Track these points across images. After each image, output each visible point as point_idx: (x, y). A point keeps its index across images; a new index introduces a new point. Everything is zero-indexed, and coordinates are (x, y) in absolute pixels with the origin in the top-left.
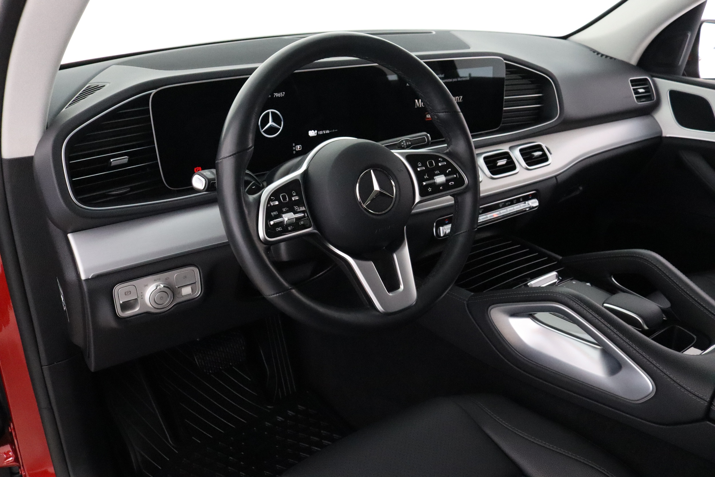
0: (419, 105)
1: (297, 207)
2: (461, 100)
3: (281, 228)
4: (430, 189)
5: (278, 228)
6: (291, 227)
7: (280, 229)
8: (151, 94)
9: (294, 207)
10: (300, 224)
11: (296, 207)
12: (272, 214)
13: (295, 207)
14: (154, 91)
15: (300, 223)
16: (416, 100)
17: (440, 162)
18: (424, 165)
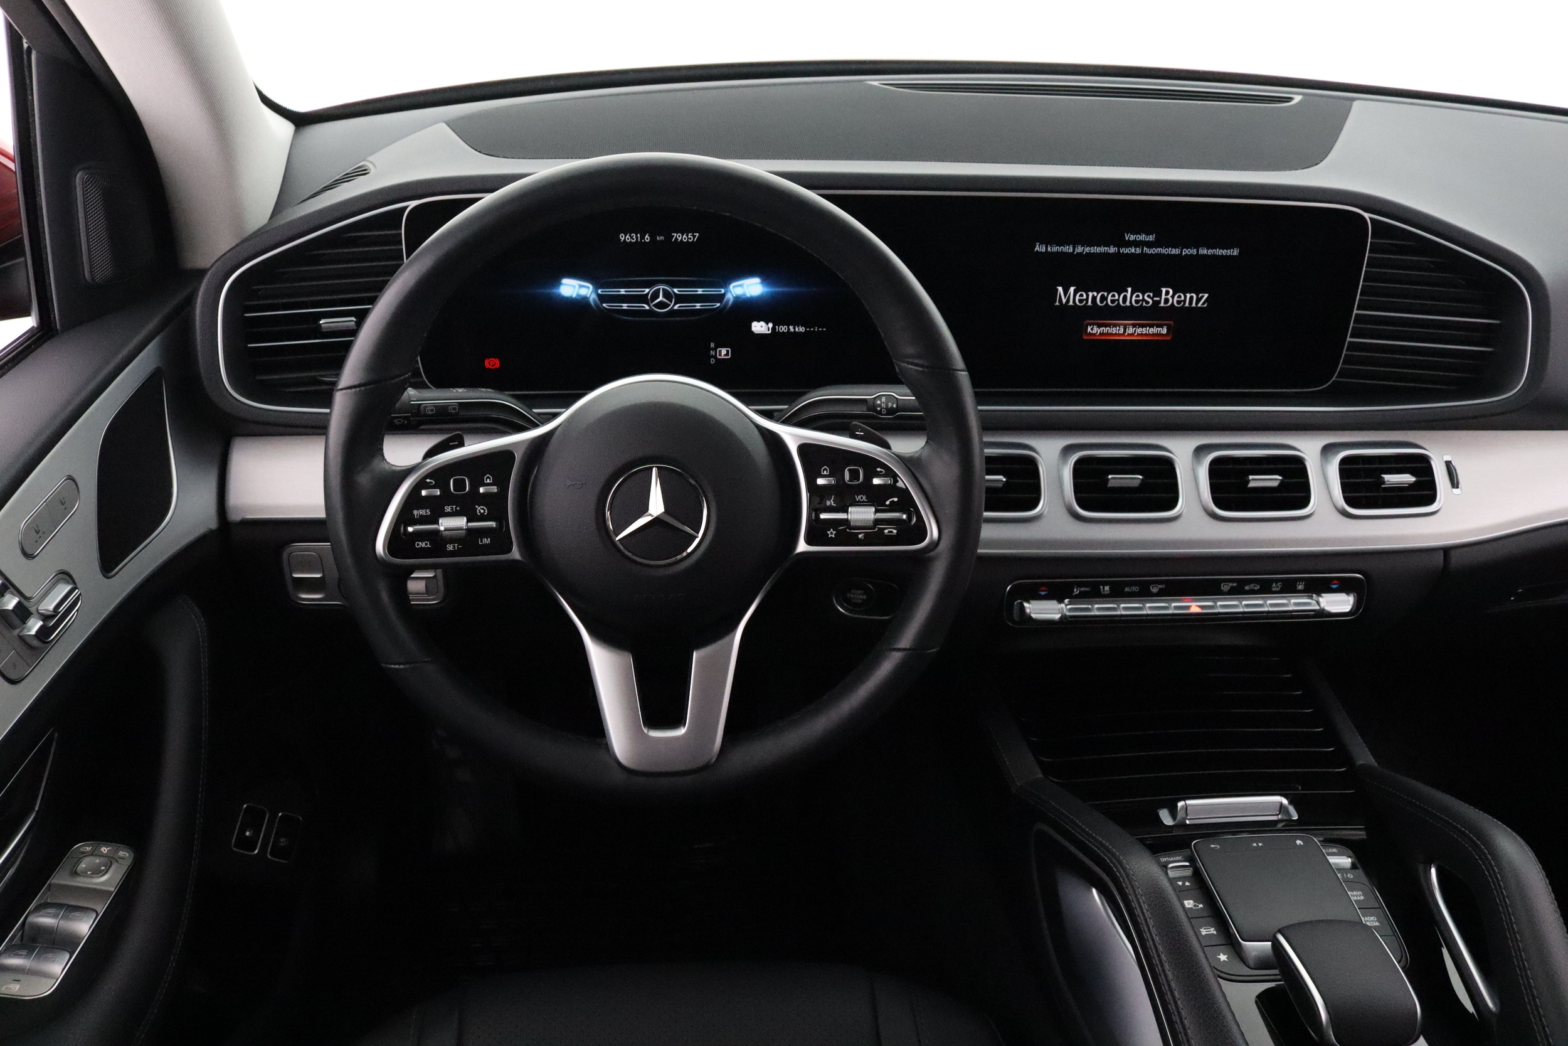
0: (1068, 301)
1: (483, 509)
2: (1203, 304)
3: (428, 543)
4: (831, 533)
5: (420, 543)
6: (456, 545)
7: (426, 544)
8: (406, 207)
9: (477, 507)
10: (480, 543)
11: (482, 507)
12: (415, 512)
13: (479, 508)
14: (413, 204)
15: (482, 542)
16: (1060, 289)
17: (878, 475)
18: (836, 472)
